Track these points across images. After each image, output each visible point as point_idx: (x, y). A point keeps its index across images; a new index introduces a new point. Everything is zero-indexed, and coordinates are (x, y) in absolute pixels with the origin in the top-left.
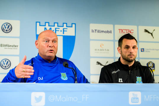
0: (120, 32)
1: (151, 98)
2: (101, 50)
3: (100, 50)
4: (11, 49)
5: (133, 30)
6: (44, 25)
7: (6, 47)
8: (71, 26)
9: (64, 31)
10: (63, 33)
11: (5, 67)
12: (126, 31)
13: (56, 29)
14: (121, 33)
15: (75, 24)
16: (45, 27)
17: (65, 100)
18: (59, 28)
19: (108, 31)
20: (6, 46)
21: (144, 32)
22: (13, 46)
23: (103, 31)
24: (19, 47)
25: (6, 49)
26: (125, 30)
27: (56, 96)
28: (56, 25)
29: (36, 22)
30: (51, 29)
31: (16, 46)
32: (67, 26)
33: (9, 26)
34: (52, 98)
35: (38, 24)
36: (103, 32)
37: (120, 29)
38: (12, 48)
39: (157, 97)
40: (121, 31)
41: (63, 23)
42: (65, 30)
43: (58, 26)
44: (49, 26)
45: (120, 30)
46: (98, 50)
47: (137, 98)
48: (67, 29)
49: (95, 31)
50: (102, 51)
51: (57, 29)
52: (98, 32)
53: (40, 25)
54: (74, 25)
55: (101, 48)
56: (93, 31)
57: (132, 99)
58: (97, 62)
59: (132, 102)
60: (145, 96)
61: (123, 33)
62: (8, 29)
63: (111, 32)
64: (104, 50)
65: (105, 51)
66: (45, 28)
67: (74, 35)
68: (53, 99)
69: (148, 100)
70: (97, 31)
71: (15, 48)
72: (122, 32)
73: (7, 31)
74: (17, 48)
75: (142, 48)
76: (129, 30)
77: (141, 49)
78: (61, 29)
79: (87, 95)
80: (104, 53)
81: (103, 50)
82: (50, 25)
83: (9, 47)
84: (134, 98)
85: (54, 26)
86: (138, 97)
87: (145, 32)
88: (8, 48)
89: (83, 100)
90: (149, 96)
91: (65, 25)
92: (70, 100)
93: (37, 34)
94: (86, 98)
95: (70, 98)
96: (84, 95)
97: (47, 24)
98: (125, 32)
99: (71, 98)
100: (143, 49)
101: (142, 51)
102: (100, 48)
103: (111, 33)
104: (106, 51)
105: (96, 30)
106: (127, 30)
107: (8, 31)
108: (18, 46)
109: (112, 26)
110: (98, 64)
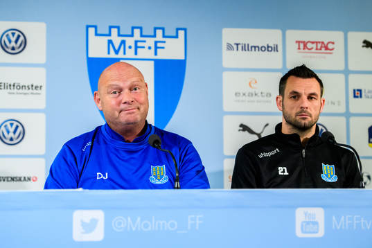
0: (299, 48)
1: (347, 222)
2: (251, 95)
3: (249, 96)
4: (25, 94)
5: (333, 43)
6: (107, 33)
7: (12, 91)
8: (175, 35)
9: (156, 48)
10: (156, 54)
11: (11, 139)
12: (314, 46)
13: (136, 42)
14: (302, 50)
15: (185, 30)
16: (109, 38)
17: (150, 228)
18: (145, 41)
19: (268, 47)
20: (12, 87)
21: (363, 46)
22: (30, 87)
23: (255, 47)
24: (44, 91)
25: (12, 96)
26: (313, 43)
27: (129, 219)
28: (137, 32)
29: (88, 27)
30: (123, 42)
31: (36, 87)
32: (164, 36)
33: (19, 36)
34: (120, 224)
35: (92, 30)
36: (257, 49)
37: (299, 40)
38: (26, 91)
39: (362, 221)
40: (302, 45)
41: (155, 29)
42: (159, 45)
43: (142, 36)
44: (119, 35)
45: (299, 42)
46: (244, 94)
47: (316, 223)
48: (164, 42)
49: (235, 47)
50: (254, 98)
51: (139, 44)
52: (244, 48)
53: (96, 34)
54: (181, 33)
55: (252, 91)
56: (230, 47)
57: (302, 225)
58: (241, 126)
59: (303, 232)
60: (334, 218)
61: (306, 50)
62: (16, 44)
63: (275, 49)
64: (260, 94)
65: (260, 98)
66: (110, 42)
67: (182, 58)
68: (122, 225)
69: (341, 226)
70: (240, 47)
71: (35, 91)
72: (304, 49)
73: (13, 49)
74: (38, 91)
75: (356, 88)
76: (323, 43)
77: (354, 90)
78: (150, 42)
79: (198, 217)
80: (258, 101)
81: (256, 95)
82: (121, 33)
83: (21, 91)
84: (308, 223)
85: (132, 35)
86: (316, 220)
87: (365, 48)
88: (17, 93)
89: (189, 228)
90: (343, 218)
91: (159, 32)
92: (161, 228)
93: (90, 56)
94: (198, 222)
95: (161, 223)
96: (193, 216)
97: (114, 31)
98: (312, 48)
99: (164, 224)
100: (360, 91)
101: (356, 95)
102: (248, 90)
103: (276, 52)
104: (262, 96)
105: (237, 44)
106: (317, 43)
107: (17, 51)
108: (41, 87)
109: (278, 33)
110: (244, 130)
